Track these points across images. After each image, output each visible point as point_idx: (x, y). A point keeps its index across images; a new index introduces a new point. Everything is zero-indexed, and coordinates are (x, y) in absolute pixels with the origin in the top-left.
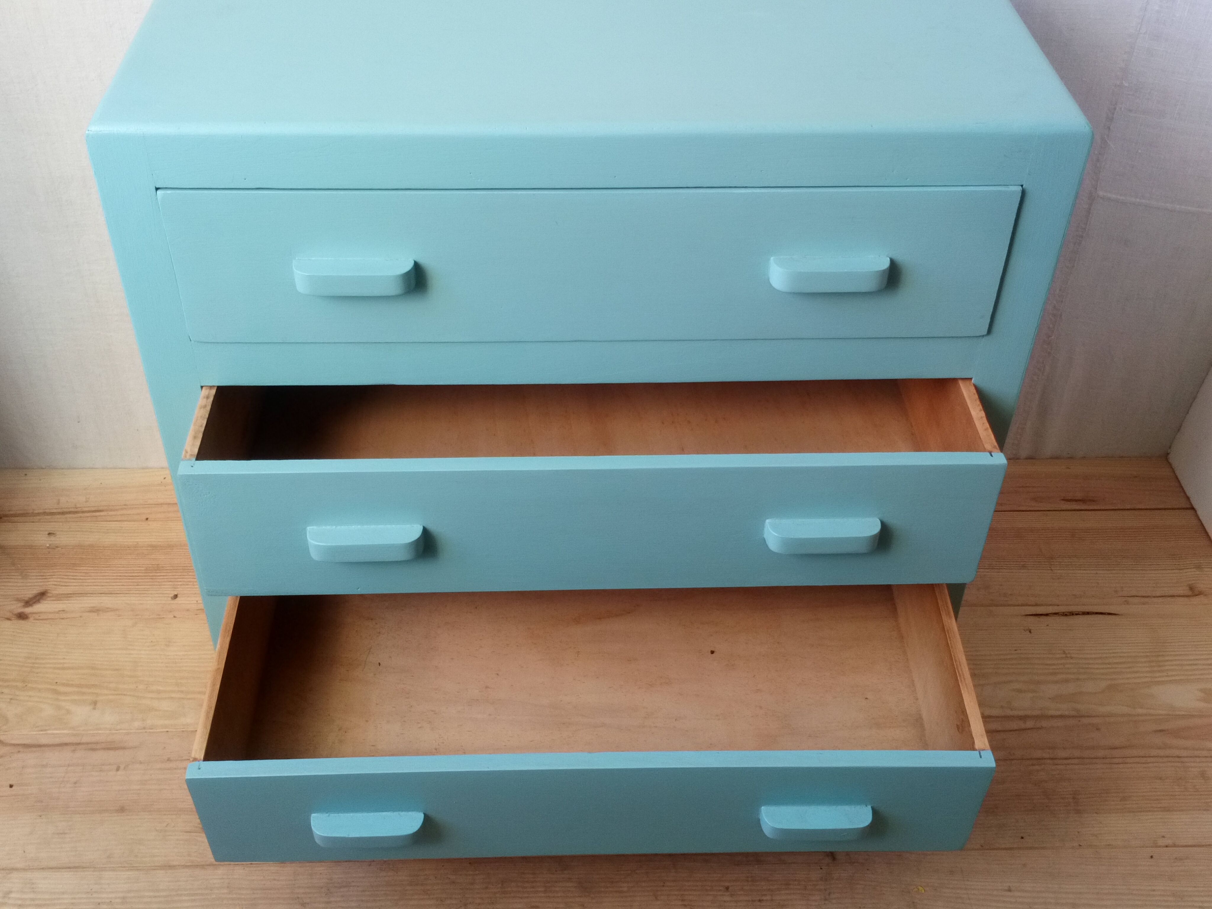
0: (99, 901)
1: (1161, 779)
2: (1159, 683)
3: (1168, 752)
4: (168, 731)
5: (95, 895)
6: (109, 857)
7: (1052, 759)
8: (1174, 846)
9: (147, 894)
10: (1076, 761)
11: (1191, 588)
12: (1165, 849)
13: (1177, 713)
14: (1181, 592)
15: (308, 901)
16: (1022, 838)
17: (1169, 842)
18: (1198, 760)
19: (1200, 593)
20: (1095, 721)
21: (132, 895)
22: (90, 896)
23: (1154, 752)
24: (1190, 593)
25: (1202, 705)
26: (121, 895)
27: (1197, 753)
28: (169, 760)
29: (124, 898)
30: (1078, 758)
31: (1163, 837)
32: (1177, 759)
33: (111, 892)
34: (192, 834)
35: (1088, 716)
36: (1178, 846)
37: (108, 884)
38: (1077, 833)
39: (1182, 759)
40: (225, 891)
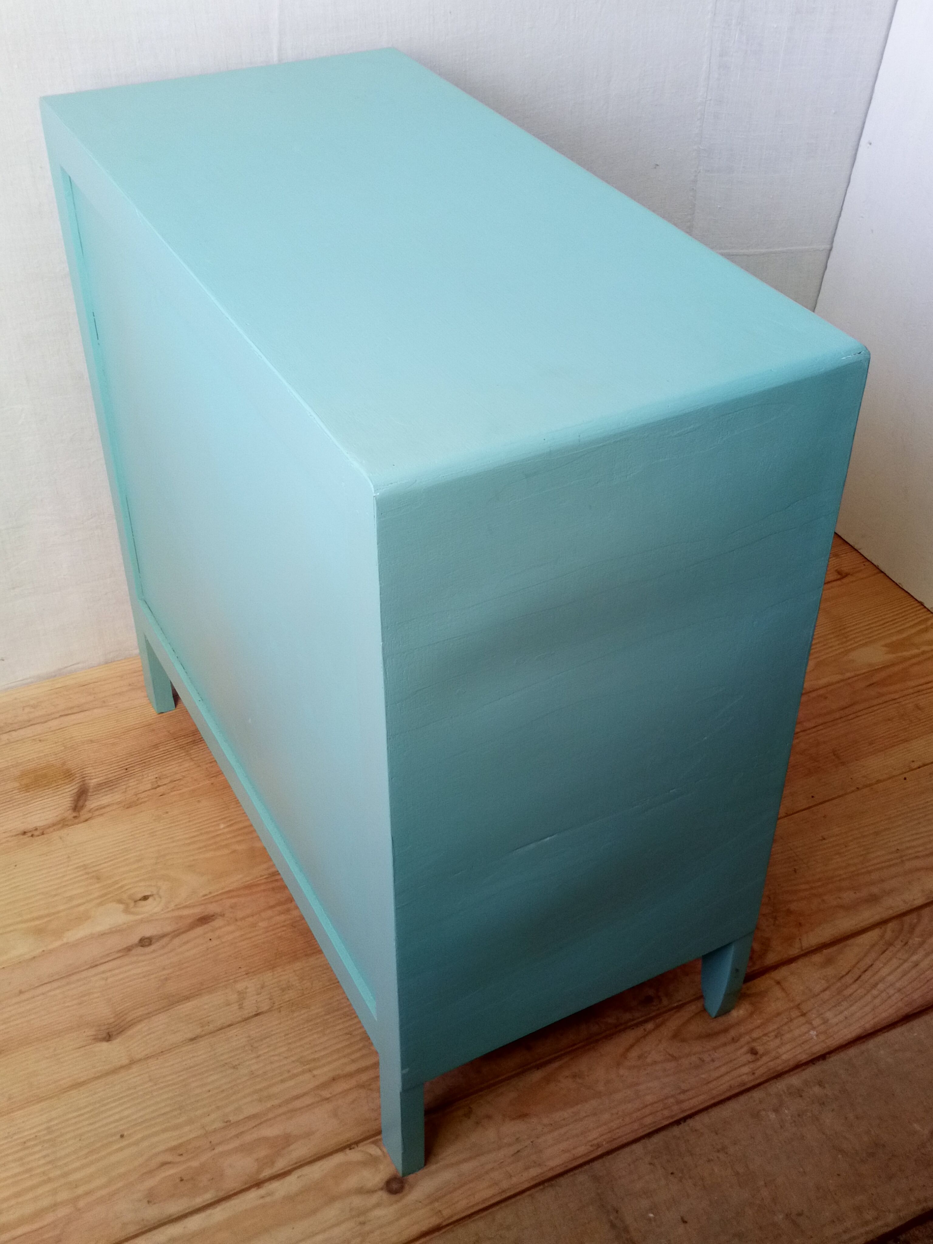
0: (24, 1140)
1: (889, 720)
2: (853, 649)
3: (884, 699)
4: (3, 968)
5: (16, 1137)
6: (9, 1099)
7: (804, 731)
8: (924, 765)
9: (70, 1116)
10: (821, 727)
11: (839, 573)
12: (918, 770)
13: (877, 667)
14: (832, 578)
15: (237, 1063)
16: (813, 797)
17: (920, 763)
18: (909, 697)
19: (847, 575)
20: (821, 692)
21: (56, 1122)
22: (10, 1140)
23: (875, 702)
24: (839, 577)
25: (891, 656)
26: (44, 1126)
27: (906, 692)
28: (21, 992)
29: (48, 1128)
30: (822, 724)
31: (913, 761)
32: (894, 702)
33: (30, 1129)
34: (88, 1047)
35: (814, 691)
36: (927, 765)
37: (23, 1122)
38: (850, 780)
39: (898, 700)
40: (150, 1084)
